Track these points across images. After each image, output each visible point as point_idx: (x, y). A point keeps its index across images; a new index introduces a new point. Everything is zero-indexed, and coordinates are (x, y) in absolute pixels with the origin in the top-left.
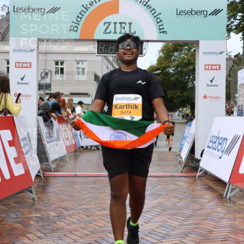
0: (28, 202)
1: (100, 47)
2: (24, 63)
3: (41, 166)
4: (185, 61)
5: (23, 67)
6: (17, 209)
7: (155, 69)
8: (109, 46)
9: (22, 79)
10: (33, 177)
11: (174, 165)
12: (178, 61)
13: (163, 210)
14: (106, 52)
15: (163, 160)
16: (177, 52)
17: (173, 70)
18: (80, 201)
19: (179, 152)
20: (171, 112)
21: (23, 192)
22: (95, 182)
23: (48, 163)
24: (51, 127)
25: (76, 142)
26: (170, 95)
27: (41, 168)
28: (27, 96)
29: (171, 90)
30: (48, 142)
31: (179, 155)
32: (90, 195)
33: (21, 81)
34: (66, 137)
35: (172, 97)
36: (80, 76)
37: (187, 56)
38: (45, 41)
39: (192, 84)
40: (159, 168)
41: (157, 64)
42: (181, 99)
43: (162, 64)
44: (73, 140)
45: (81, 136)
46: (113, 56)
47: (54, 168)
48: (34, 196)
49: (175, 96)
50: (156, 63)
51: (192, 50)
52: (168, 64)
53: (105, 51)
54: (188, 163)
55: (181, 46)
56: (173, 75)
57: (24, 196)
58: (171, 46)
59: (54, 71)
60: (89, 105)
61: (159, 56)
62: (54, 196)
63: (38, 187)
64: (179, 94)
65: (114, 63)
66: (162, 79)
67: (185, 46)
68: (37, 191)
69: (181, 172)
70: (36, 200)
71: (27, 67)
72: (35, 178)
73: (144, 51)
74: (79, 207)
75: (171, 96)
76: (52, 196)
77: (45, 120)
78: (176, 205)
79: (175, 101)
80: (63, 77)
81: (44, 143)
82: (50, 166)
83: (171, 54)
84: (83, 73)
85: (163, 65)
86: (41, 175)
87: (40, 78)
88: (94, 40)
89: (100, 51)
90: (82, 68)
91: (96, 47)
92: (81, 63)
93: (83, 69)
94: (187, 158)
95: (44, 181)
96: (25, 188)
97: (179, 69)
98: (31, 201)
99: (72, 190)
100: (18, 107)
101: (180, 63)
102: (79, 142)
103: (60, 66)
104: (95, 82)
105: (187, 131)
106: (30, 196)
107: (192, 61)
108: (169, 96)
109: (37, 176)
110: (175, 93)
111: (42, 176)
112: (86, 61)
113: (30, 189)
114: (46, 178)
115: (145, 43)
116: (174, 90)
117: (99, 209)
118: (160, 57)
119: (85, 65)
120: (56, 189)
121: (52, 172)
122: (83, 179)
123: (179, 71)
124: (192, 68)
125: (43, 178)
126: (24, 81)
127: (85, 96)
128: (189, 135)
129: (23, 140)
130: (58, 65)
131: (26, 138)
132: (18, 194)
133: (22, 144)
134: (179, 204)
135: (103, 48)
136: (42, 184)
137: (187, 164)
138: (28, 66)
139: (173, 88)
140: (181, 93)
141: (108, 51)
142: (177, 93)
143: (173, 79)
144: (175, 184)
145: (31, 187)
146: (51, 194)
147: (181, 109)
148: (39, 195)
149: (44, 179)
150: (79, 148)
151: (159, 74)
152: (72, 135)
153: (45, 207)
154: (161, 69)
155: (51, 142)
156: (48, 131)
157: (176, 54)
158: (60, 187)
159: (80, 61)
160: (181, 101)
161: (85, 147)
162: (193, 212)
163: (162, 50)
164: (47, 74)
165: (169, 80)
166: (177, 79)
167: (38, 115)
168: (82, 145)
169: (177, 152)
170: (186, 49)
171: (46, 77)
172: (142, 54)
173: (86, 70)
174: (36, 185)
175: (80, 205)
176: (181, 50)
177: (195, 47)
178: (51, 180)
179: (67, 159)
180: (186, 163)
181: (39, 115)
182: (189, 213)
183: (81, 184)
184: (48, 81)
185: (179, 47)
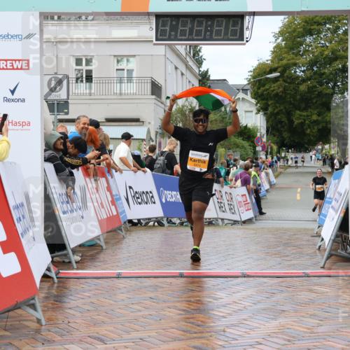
0: (28, 327)
1: (161, 28)
2: (15, 60)
3: (52, 258)
4: (326, 53)
5: (13, 69)
6: (8, 341)
7: (268, 70)
8: (178, 24)
9: (13, 92)
10: (38, 278)
11: (307, 255)
12: (313, 53)
13: (289, 341)
14: (172, 37)
15: (286, 245)
16: (312, 35)
17: (303, 71)
18: (128, 325)
19: (316, 230)
20: (300, 152)
21: (19, 308)
22: (156, 288)
23: (65, 252)
24: (71, 183)
25: (120, 211)
26: (299, 118)
27: (52, 262)
28: (23, 124)
29: (299, 110)
30: (64, 213)
31: (319, 235)
32: (147, 313)
33: (9, 96)
34: (99, 202)
35: (302, 124)
36: (123, 84)
37: (331, 42)
38: (56, 17)
39: (340, 98)
40: (279, 259)
41: (272, 61)
42: (320, 127)
43: (281, 60)
44: (113, 208)
45: (127, 200)
46: (186, 45)
47: (76, 262)
48: (39, 314)
49: (307, 122)
50: (270, 58)
51: (341, 32)
52: (293, 59)
53: (170, 35)
54: (336, 250)
55: (319, 24)
56: (304, 81)
57: (21, 315)
58: (299, 24)
59: (74, 76)
60: (143, 140)
61: (275, 45)
62: (79, 314)
63: (46, 298)
64: (315, 117)
65: (188, 59)
66: (281, 89)
67: (325, 23)
68: (44, 306)
69: (323, 268)
70: (43, 322)
71: (21, 69)
72: (41, 281)
73: (247, 34)
74: (126, 336)
75: (300, 121)
76: (74, 315)
77: (58, 170)
78: (315, 331)
79: (308, 131)
80: (90, 88)
81: (57, 213)
82: (70, 258)
83: (299, 39)
84: (130, 79)
85: (285, 62)
86: (53, 274)
87: (47, 90)
88: (149, 14)
89: (161, 36)
90: (128, 70)
91: (154, 27)
92: (125, 59)
93: (130, 72)
94: (334, 241)
95: (58, 287)
96: (21, 300)
97: (315, 69)
98: (34, 325)
99: (112, 302)
100: (5, 144)
101: (316, 57)
102: (124, 211)
103: (84, 67)
104: (154, 97)
105: (332, 188)
106: (33, 316)
107: (342, 52)
108: (296, 122)
109: (45, 277)
110: (308, 116)
111: (55, 277)
112: (134, 56)
113: (32, 302)
114: (63, 281)
115: (247, 17)
116: (305, 109)
117: (165, 339)
118: (278, 47)
119: (133, 64)
120: (81, 300)
121: (73, 269)
122: (133, 282)
123: (315, 73)
124: (340, 66)
125: (56, 280)
126: (17, 95)
127: (134, 123)
128: (337, 194)
129: (17, 207)
130: (81, 65)
131: (23, 205)
132: (9, 311)
133: (15, 215)
134: (320, 329)
135: (168, 28)
136: (54, 292)
137: (333, 253)
138: (24, 67)
139: (303, 105)
140: (319, 115)
141: (176, 36)
142: (311, 116)
143: (303, 88)
144: (310, 290)
145: (33, 299)
146: (71, 312)
147: (320, 147)
148: (49, 314)
149: (59, 282)
150: (125, 223)
151: (276, 79)
152: (110, 199)
153: (62, 336)
154: (279, 70)
155: (72, 211)
156: (64, 191)
157: (309, 39)
158: (89, 297)
159: (124, 56)
160: (319, 130)
161: (136, 221)
162: (347, 346)
163: (281, 33)
164: (60, 82)
165: (296, 90)
166: (311, 90)
167: (45, 161)
168: (129, 218)
169: (313, 230)
170: (329, 29)
171: (58, 89)
172: (243, 40)
173: (134, 75)
174: (43, 295)
175: (128, 332)
176: (319, 32)
177: (346, 24)
178: (72, 285)
179: (103, 244)
180: (331, 250)
181: (47, 160)
182: (340, 346)
183: (129, 292)
184: (62, 94)
185: (315, 27)
